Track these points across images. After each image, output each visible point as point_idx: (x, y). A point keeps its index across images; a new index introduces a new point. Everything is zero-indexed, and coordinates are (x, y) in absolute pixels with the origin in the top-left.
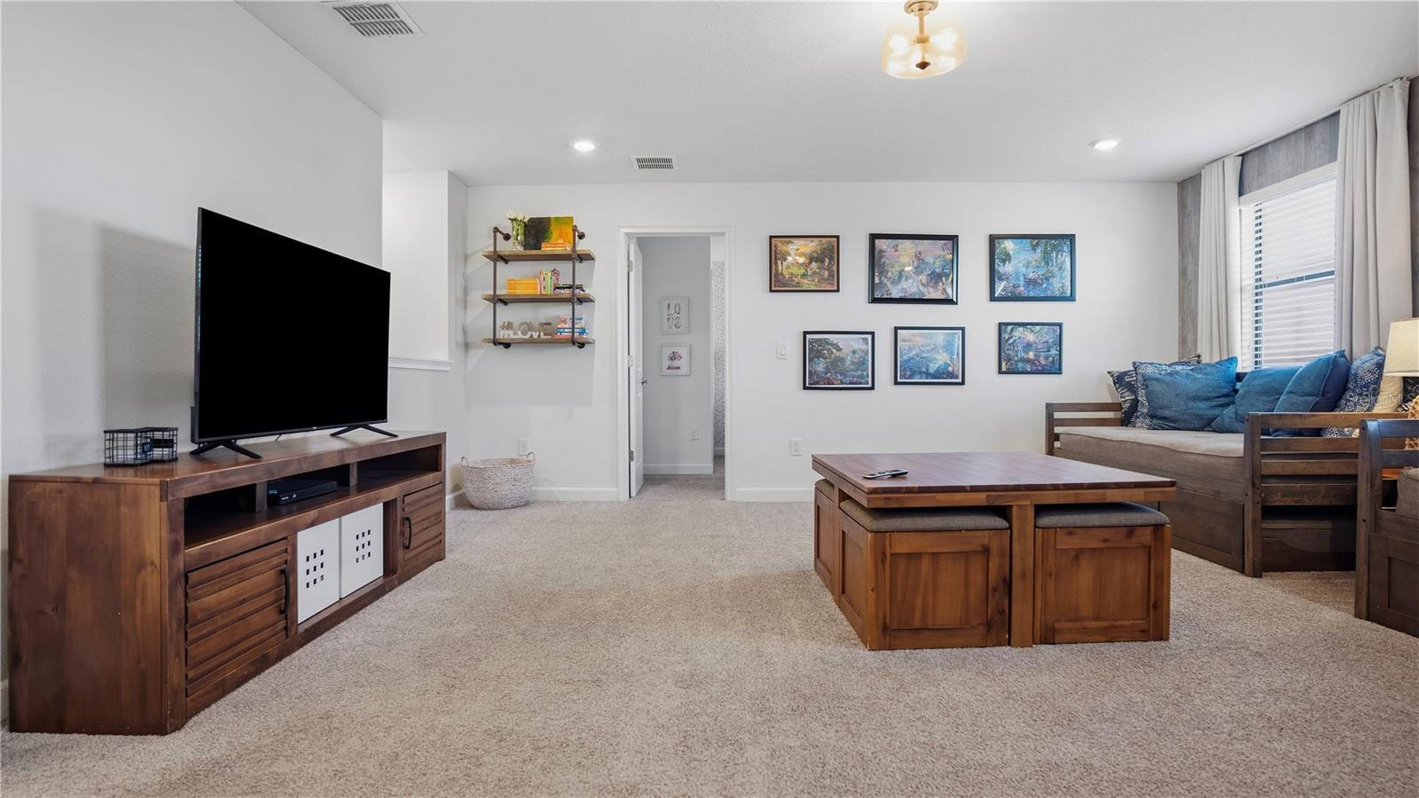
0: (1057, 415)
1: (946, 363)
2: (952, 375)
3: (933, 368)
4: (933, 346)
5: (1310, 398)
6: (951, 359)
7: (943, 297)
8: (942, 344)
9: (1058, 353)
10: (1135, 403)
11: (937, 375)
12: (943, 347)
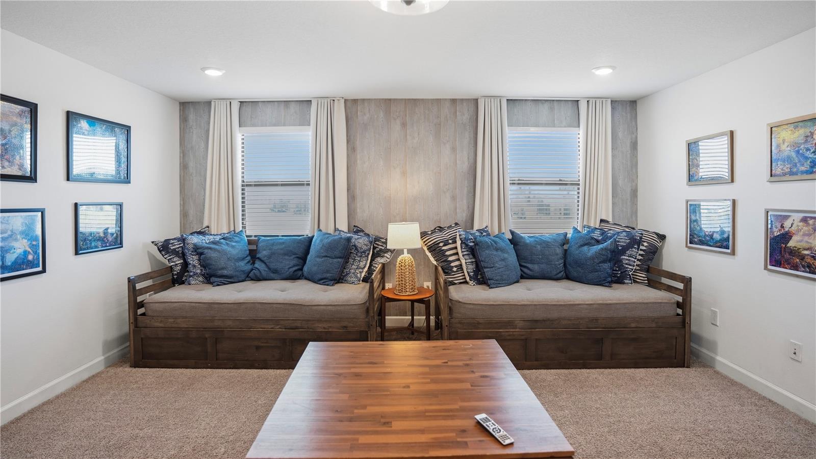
0: (139, 286)
1: (25, 252)
2: (32, 264)
3: (10, 258)
4: (9, 233)
5: (339, 260)
6: (32, 246)
7: (20, 173)
8: (20, 229)
9: (119, 229)
10: (185, 265)
11: (17, 265)
12: (22, 233)
